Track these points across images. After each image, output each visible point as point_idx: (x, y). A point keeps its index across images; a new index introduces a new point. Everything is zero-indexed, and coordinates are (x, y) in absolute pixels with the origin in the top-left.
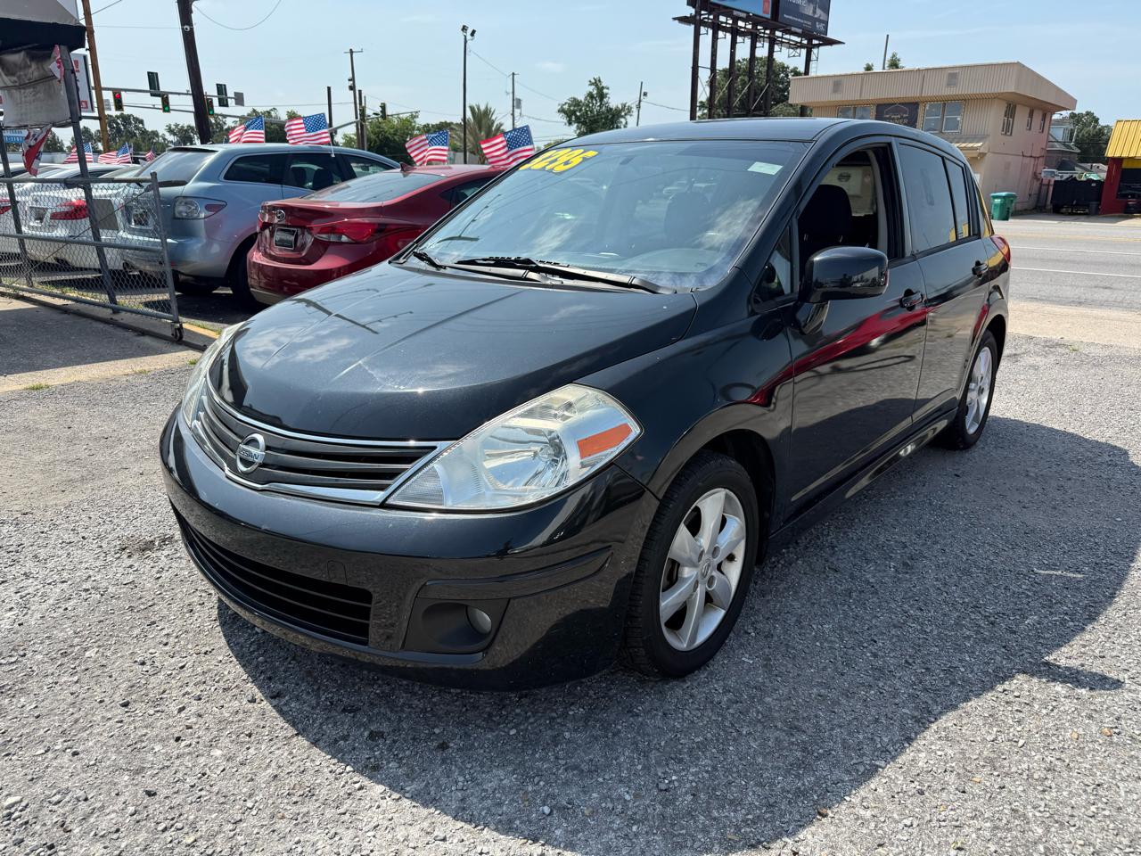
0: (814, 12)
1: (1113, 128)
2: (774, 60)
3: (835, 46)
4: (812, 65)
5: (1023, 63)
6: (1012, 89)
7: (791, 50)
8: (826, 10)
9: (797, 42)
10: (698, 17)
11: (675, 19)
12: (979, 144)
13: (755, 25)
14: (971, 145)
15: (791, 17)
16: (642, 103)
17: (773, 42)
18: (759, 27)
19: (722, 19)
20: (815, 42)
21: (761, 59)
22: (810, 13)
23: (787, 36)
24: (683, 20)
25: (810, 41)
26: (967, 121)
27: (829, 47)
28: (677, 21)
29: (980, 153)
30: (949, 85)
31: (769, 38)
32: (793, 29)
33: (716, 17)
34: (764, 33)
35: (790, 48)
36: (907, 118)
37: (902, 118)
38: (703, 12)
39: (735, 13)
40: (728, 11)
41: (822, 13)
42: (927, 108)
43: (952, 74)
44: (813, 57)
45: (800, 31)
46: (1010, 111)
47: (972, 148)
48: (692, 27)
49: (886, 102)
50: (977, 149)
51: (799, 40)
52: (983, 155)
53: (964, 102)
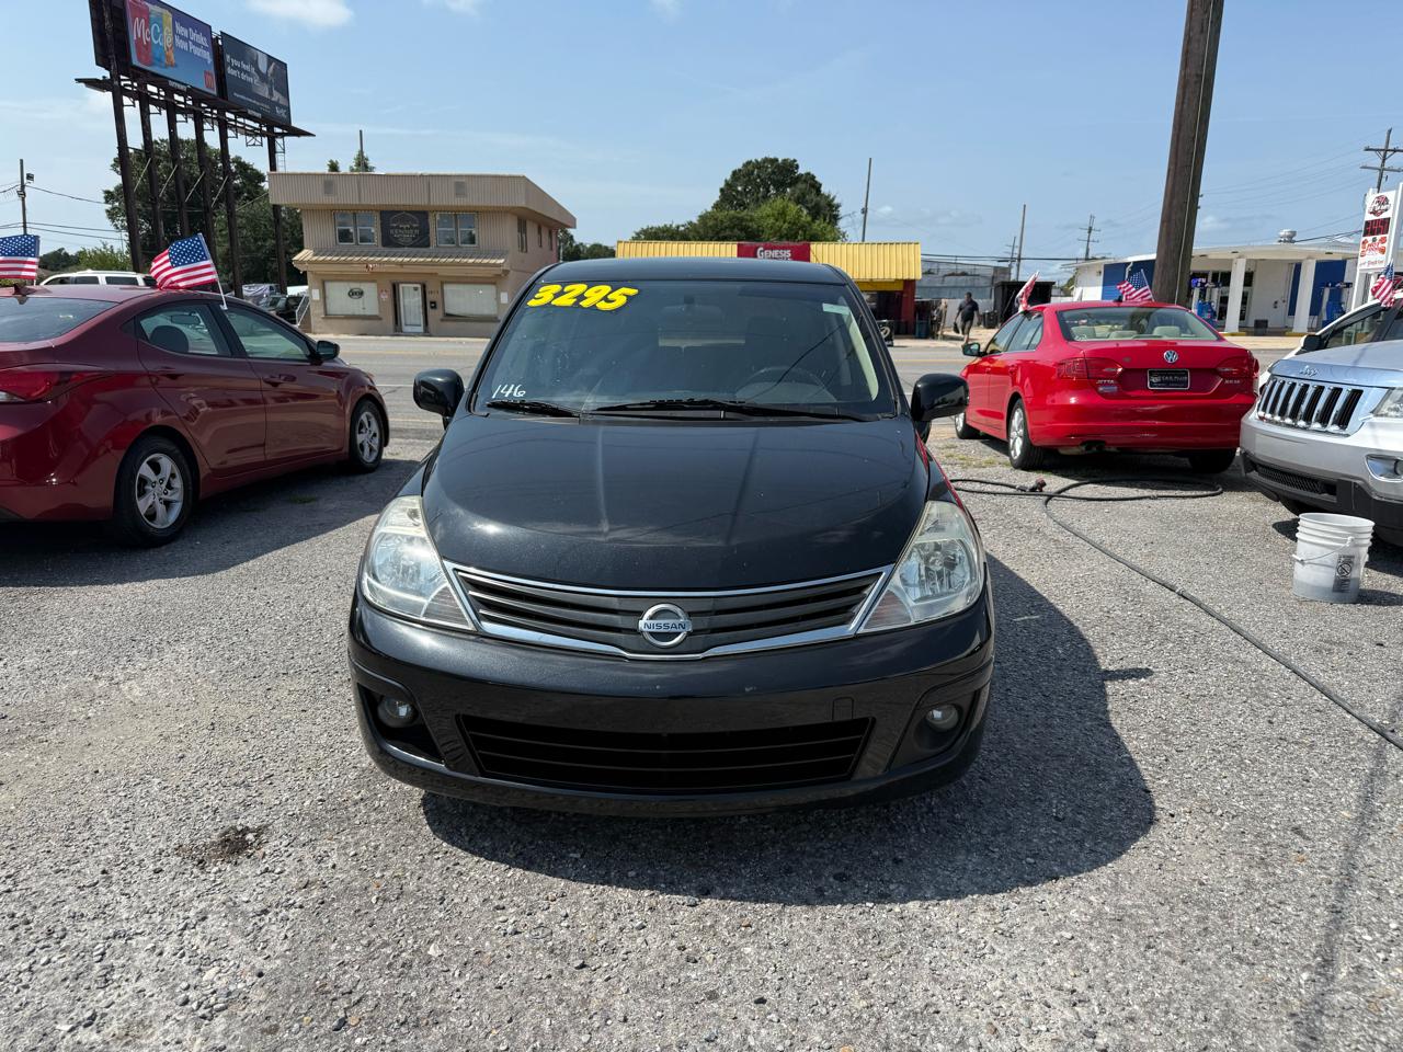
0: (271, 94)
1: (615, 249)
2: (206, 144)
3: (303, 138)
4: (279, 157)
5: (529, 178)
6: (522, 203)
7: (249, 138)
8: (286, 94)
9: (255, 129)
10: (116, 83)
11: (79, 81)
12: (502, 261)
13: (197, 101)
14: (493, 261)
15: (242, 97)
16: (26, 189)
17: (224, 126)
18: (203, 105)
19: (152, 88)
20: (278, 130)
21: (188, 142)
22: (267, 95)
23: (241, 120)
24: (92, 83)
25: (270, 128)
26: (483, 234)
27: (295, 138)
28: (83, 84)
29: (504, 271)
30: (457, 194)
31: (217, 119)
32: (250, 112)
33: (143, 86)
34: (211, 113)
35: (247, 134)
36: (416, 228)
37: (411, 227)
38: (122, 77)
39: (172, 84)
40: (160, 81)
41: (281, 97)
42: (438, 218)
43: (460, 183)
44: (278, 148)
45: (259, 115)
46: (522, 227)
47: (495, 265)
48: (109, 95)
49: (391, 209)
50: (500, 265)
51: (257, 125)
52: (506, 272)
53: (475, 214)
